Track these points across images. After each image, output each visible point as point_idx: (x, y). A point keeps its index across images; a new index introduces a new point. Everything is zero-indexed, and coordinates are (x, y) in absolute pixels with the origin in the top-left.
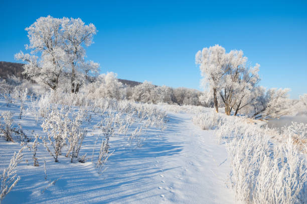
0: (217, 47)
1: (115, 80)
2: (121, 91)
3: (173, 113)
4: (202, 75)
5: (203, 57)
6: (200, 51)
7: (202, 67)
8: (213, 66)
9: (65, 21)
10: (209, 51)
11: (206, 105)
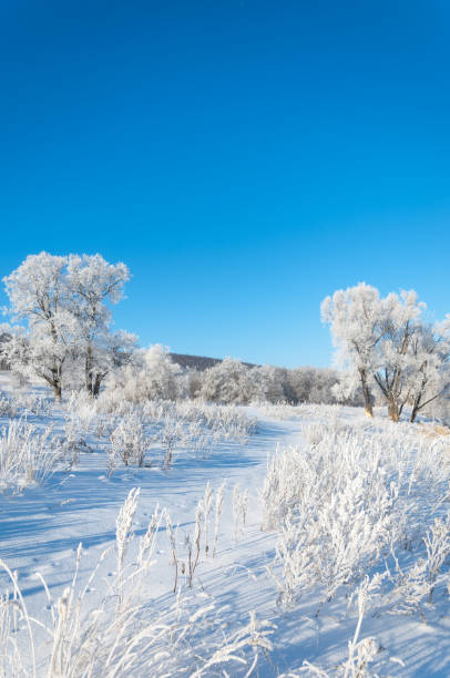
0: (362, 288)
1: (167, 361)
2: (178, 380)
3: (277, 422)
4: (334, 343)
5: (336, 309)
6: (328, 298)
7: (335, 327)
8: (355, 327)
9: (73, 260)
10: (346, 297)
11: (345, 402)
